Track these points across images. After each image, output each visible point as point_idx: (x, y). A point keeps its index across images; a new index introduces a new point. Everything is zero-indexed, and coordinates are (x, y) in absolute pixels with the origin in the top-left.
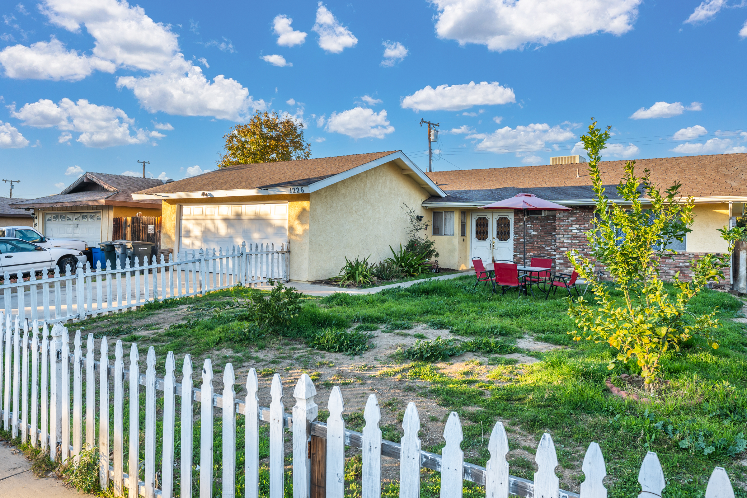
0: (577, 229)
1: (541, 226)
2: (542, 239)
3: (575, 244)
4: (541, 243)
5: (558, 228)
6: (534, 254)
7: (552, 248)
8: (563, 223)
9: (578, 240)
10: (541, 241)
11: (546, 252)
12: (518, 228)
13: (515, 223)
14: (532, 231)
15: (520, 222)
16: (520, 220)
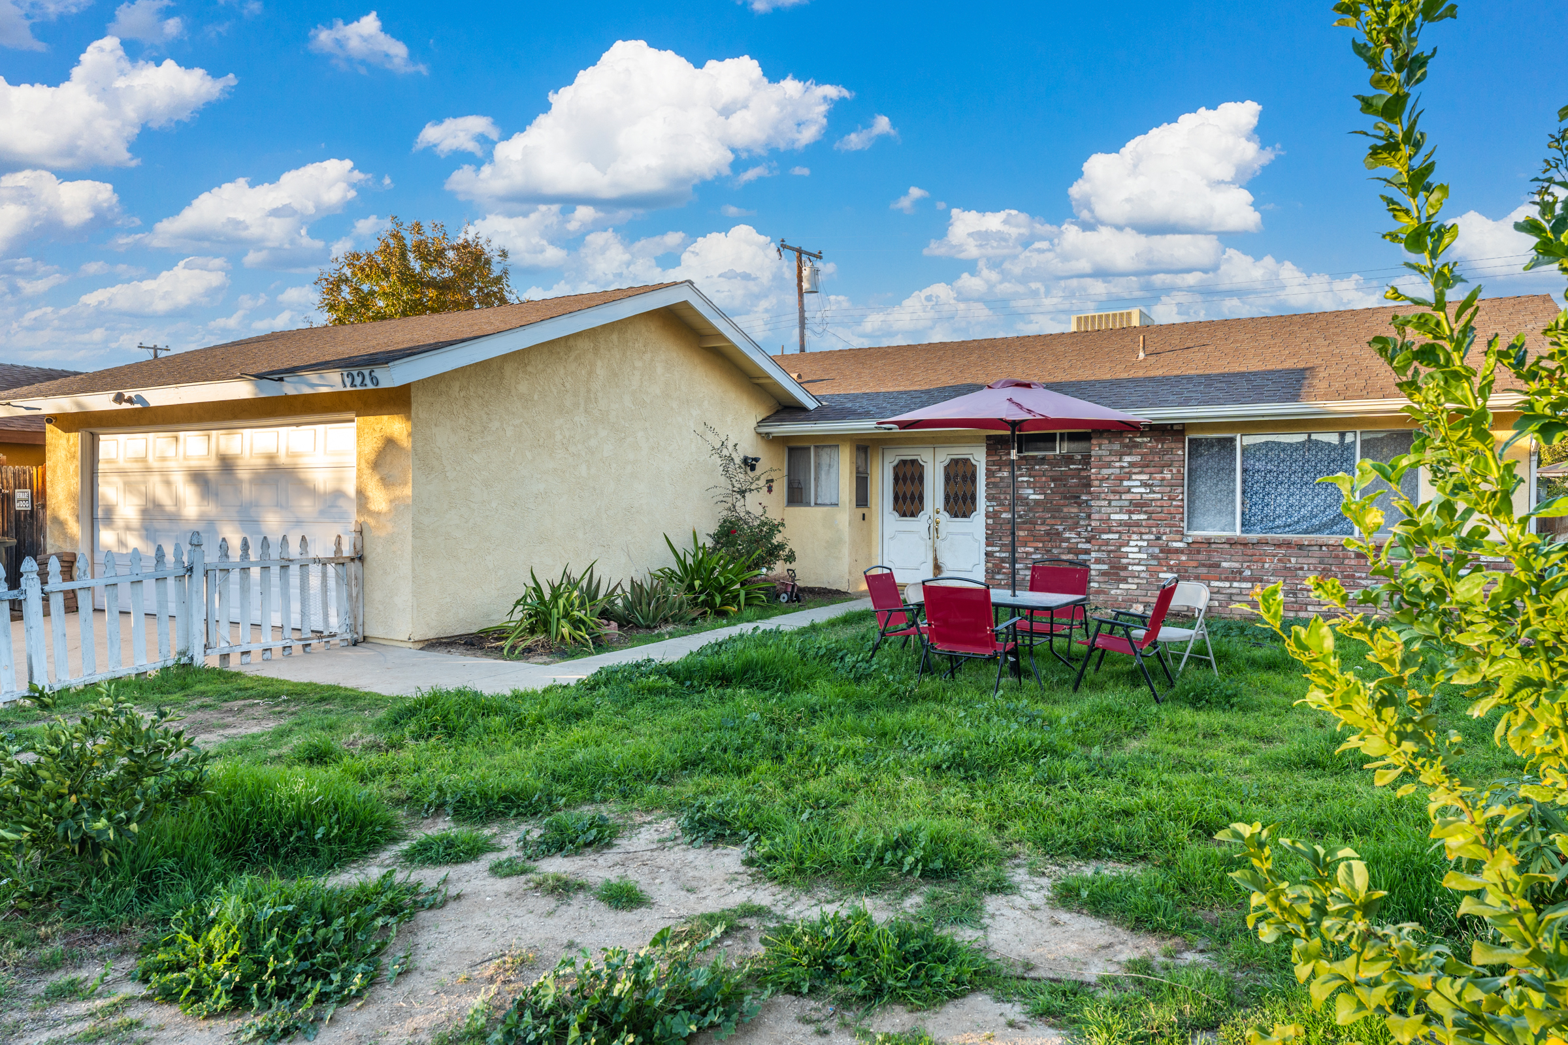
0: (1144, 484)
1: (1053, 480)
2: (1056, 511)
3: (1138, 524)
4: (1053, 521)
5: (1096, 483)
6: (1037, 549)
7: (1079, 534)
8: (1110, 471)
9: (1146, 512)
10: (1053, 517)
11: (1064, 545)
12: (995, 485)
13: (990, 474)
14: (1031, 491)
15: (1000, 470)
16: (1001, 465)
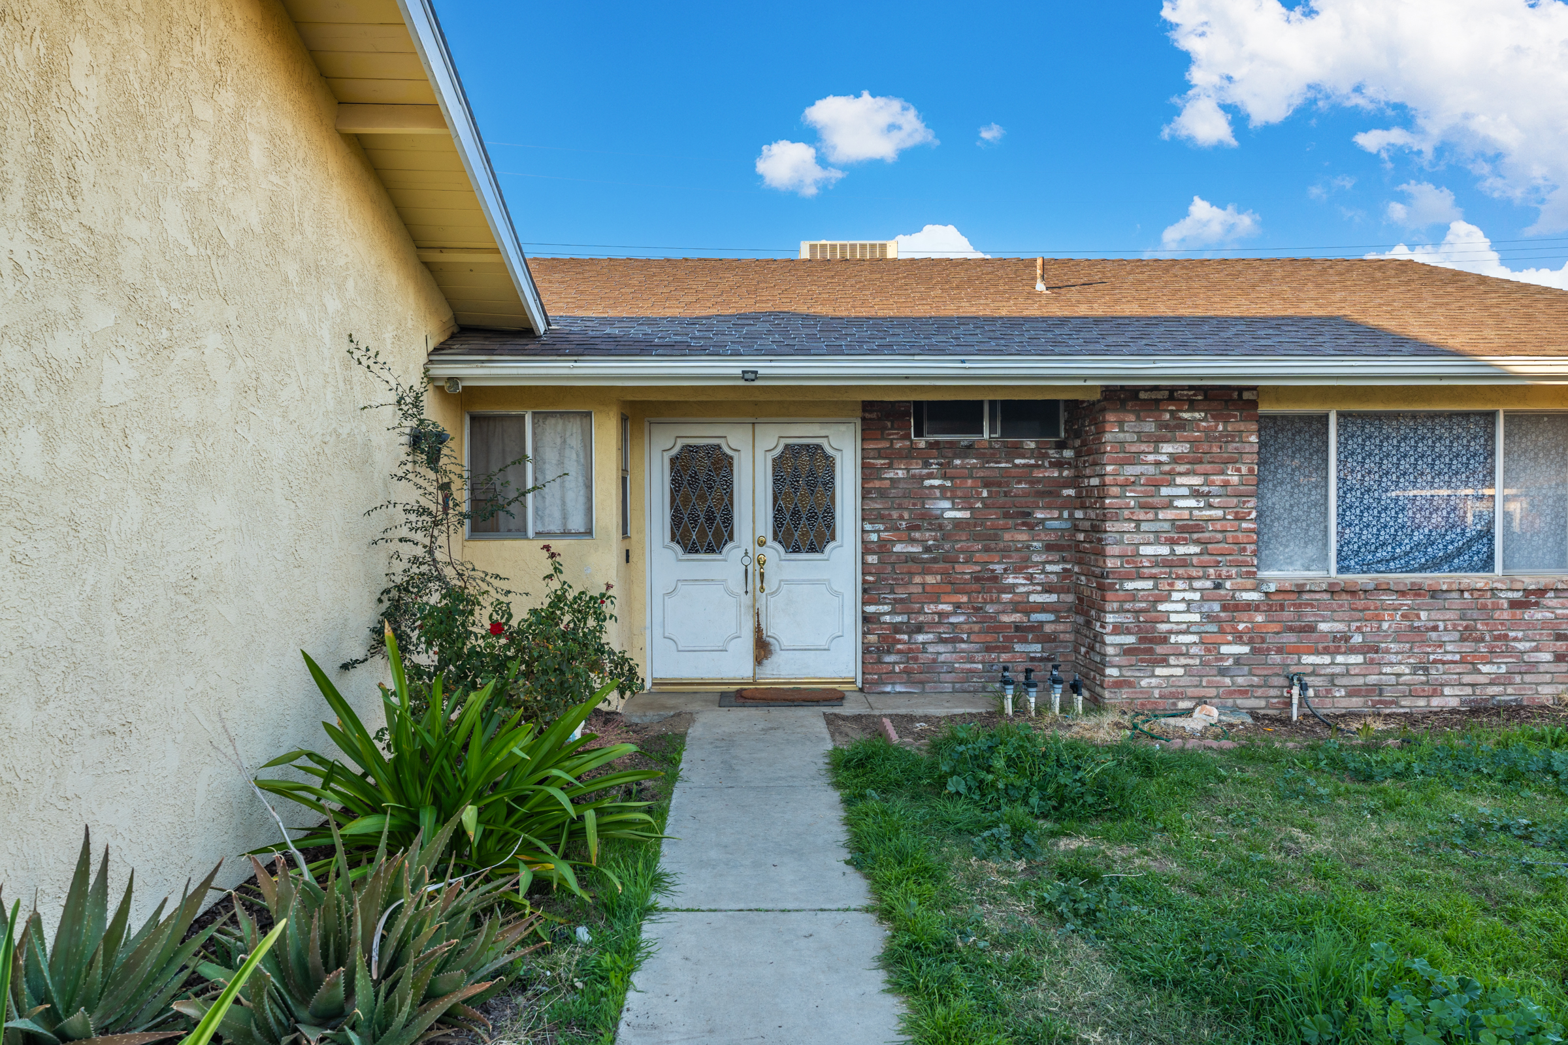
0: (1195, 494)
1: (986, 485)
2: (990, 539)
3: (1184, 562)
4: (985, 557)
5: (1115, 490)
6: (958, 606)
7: (1030, 578)
8: (1138, 469)
9: (1197, 542)
10: (987, 549)
11: (1006, 597)
12: (882, 494)
13: (868, 472)
14: (946, 504)
15: (890, 466)
16: (893, 457)
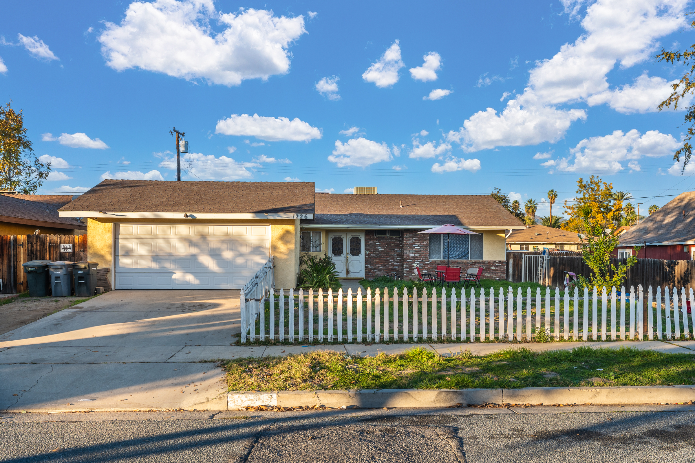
0: (419, 246)
1: (387, 244)
2: (387, 253)
3: (417, 257)
4: (386, 257)
5: (406, 245)
6: (382, 265)
7: (394, 260)
8: (409, 242)
9: (419, 254)
10: (387, 255)
11: (390, 263)
12: (369, 245)
13: (366, 242)
14: (380, 247)
15: (370, 241)
16: (371, 239)
